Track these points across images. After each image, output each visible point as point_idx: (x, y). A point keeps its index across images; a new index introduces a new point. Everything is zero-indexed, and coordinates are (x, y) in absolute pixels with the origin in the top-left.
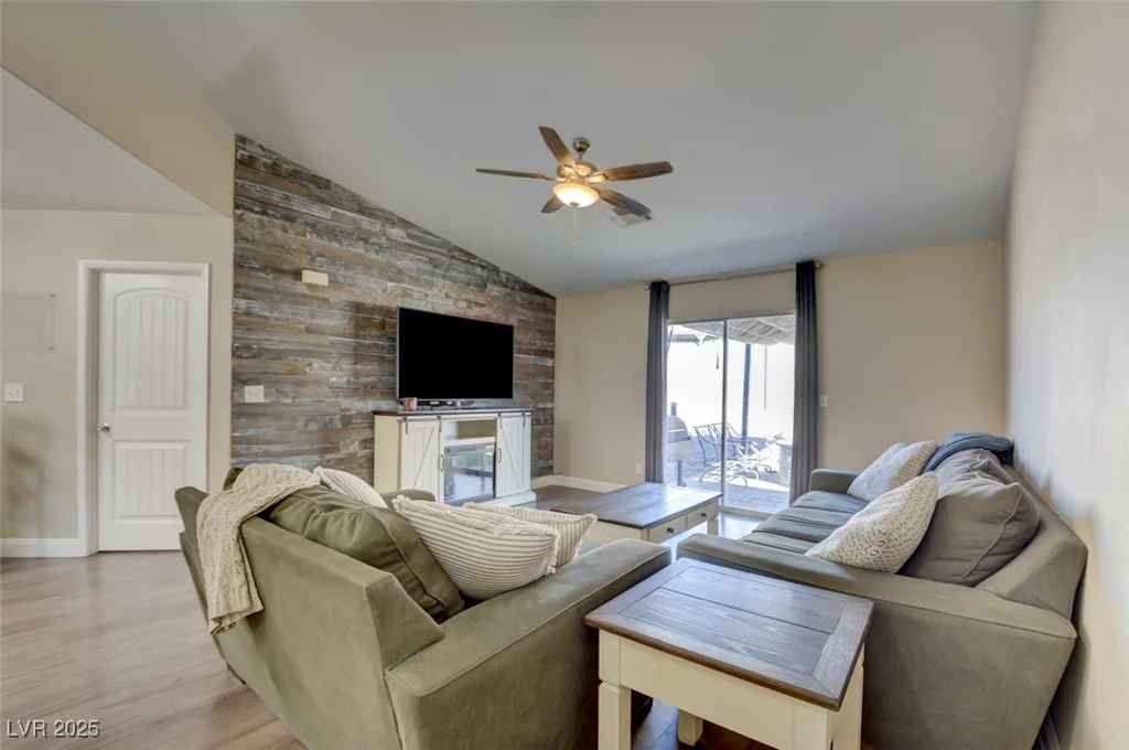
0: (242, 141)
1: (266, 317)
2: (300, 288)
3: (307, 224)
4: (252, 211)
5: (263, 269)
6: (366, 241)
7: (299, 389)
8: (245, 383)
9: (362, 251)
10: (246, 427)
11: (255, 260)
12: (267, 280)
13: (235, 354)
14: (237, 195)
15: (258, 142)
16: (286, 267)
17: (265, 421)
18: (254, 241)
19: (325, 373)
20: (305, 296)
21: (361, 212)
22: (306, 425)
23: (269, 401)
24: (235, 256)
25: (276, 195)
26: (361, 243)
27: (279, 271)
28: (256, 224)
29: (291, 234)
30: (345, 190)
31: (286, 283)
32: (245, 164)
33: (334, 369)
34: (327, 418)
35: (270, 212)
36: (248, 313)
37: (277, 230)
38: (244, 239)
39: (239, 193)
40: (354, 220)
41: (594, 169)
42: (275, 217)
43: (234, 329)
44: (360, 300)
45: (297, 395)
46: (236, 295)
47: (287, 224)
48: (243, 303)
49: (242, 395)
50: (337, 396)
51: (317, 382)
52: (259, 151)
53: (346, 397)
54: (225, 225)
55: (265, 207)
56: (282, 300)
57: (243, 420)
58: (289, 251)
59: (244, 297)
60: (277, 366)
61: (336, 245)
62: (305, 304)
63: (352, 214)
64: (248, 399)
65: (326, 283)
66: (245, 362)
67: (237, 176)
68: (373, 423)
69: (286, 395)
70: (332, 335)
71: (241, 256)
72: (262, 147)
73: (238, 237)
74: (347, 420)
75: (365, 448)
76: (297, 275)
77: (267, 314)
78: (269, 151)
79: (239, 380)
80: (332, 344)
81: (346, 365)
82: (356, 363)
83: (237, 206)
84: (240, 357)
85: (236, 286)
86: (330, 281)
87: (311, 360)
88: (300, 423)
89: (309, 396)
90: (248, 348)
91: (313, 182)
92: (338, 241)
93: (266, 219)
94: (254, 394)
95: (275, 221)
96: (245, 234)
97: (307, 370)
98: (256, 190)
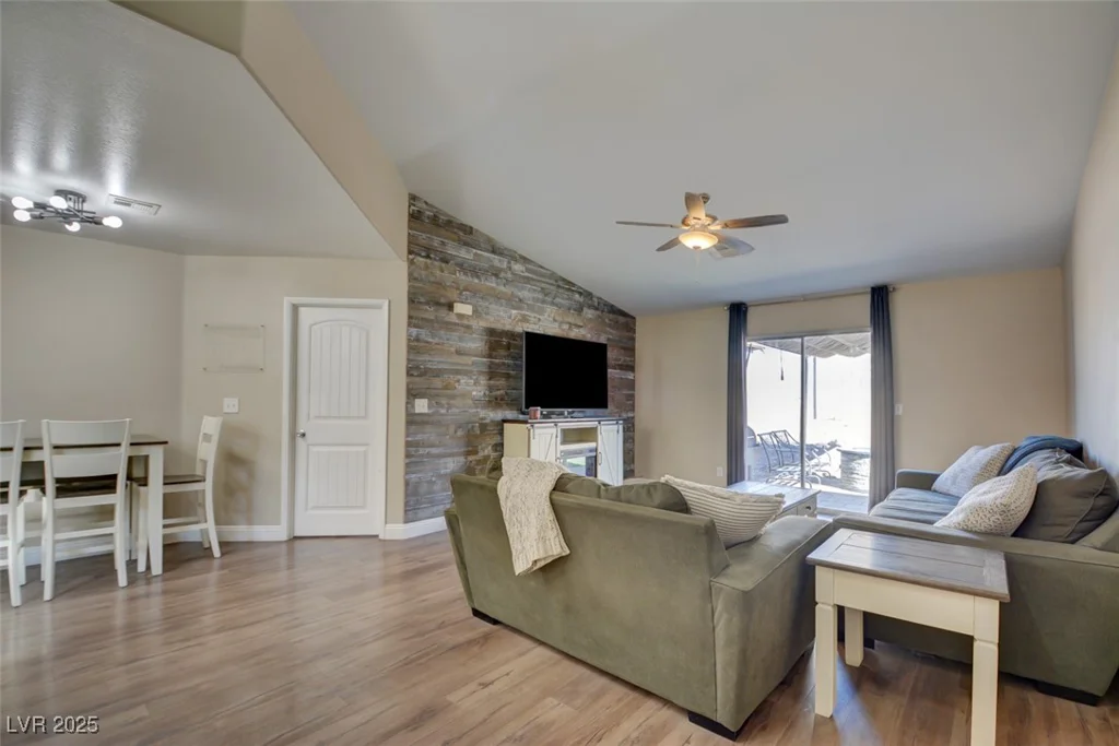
0: (413, 198)
1: (427, 342)
2: (452, 318)
3: (457, 264)
4: (420, 255)
5: (427, 303)
6: (496, 275)
7: (452, 402)
8: (416, 396)
9: (494, 285)
10: (416, 434)
11: (422, 295)
12: (430, 313)
13: (409, 374)
14: (409, 242)
15: (425, 199)
16: (443, 300)
17: (428, 428)
18: (422, 280)
19: (468, 388)
20: (455, 324)
21: (493, 252)
22: (456, 432)
23: (431, 411)
24: (409, 292)
25: (436, 242)
26: (494, 278)
27: (438, 304)
28: (422, 266)
29: (446, 274)
30: (482, 234)
31: (443, 313)
32: (415, 217)
33: (475, 384)
34: (470, 426)
35: (432, 256)
36: (417, 339)
37: (438, 272)
38: (416, 279)
39: (412, 241)
40: (488, 258)
41: (714, 219)
42: (435, 259)
43: (408, 352)
44: (493, 326)
45: (450, 407)
46: (409, 325)
47: (443, 265)
48: (414, 331)
49: (413, 407)
50: (477, 407)
51: (464, 396)
52: (424, 206)
53: (483, 408)
54: (402, 268)
55: (428, 252)
56: (441, 328)
57: (413, 428)
58: (445, 288)
59: (415, 326)
60: (437, 383)
61: (476, 281)
62: (454, 331)
63: (486, 254)
64: (418, 410)
65: (470, 313)
66: (417, 379)
67: (410, 228)
68: (502, 429)
69: (442, 407)
70: (476, 356)
71: (414, 293)
72: (426, 203)
73: (411, 278)
74: (483, 427)
75: (496, 451)
76: (450, 307)
77: (430, 340)
78: (432, 206)
79: (412, 394)
80: (474, 363)
81: (483, 381)
82: (490, 379)
83: (410, 252)
84: (412, 375)
85: (410, 317)
86: (474, 311)
87: (459, 377)
88: (452, 430)
89: (457, 408)
90: (417, 368)
91: (461, 230)
92: (478, 277)
93: (428, 261)
94: (421, 406)
95: (437, 263)
96: (416, 275)
97: (456, 385)
98: (423, 237)
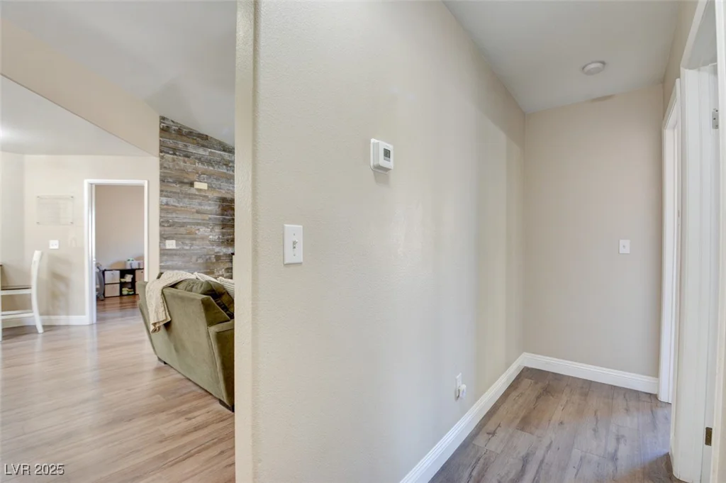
0: (163, 119)
1: (176, 206)
2: (192, 191)
3: (196, 158)
4: (168, 153)
5: (174, 182)
6: (227, 165)
7: (194, 242)
8: (166, 239)
9: (225, 171)
10: (166, 261)
11: (170, 177)
12: (176, 188)
13: (161, 225)
14: (161, 146)
15: (170, 119)
16: (186, 180)
17: (176, 258)
18: (170, 168)
19: (206, 234)
20: (196, 195)
21: (224, 151)
22: (197, 260)
23: (178, 248)
24: (161, 176)
25: (180, 145)
26: (224, 167)
27: (182, 183)
28: (170, 160)
29: (188, 164)
30: (216, 140)
31: (186, 188)
32: (165, 130)
33: (211, 231)
34: (208, 257)
35: (177, 153)
36: (167, 204)
37: (181, 162)
38: (165, 168)
39: (162, 145)
40: (221, 155)
42: (180, 156)
43: (161, 212)
44: (224, 196)
45: (192, 245)
46: (161, 195)
47: (186, 159)
48: (165, 200)
49: (165, 245)
50: (213, 245)
51: (203, 238)
52: (172, 123)
53: (218, 246)
54: (155, 161)
55: (175, 151)
56: (185, 198)
57: (165, 257)
58: (187, 173)
59: (165, 196)
60: (182, 230)
61: (211, 168)
62: (196, 199)
63: (219, 152)
64: (168, 247)
65: (206, 188)
66: (167, 229)
67: (161, 137)
68: (232, 259)
69: (187, 245)
70: (211, 214)
71: (164, 177)
72: (173, 121)
73: (162, 167)
74: (218, 258)
75: (228, 272)
76: (192, 184)
77: (177, 204)
78: (177, 123)
79: (164, 237)
80: (210, 219)
81: (218, 230)
82: (223, 229)
83: (161, 152)
84: (164, 226)
85: (161, 191)
86: (208, 187)
87: (199, 227)
88: (194, 259)
89: (198, 246)
90: (168, 222)
91: (198, 137)
92: (213, 166)
93: (175, 157)
94: (171, 244)
95: (180, 158)
96: (165, 165)
97: (197, 232)
98: (170, 143)
